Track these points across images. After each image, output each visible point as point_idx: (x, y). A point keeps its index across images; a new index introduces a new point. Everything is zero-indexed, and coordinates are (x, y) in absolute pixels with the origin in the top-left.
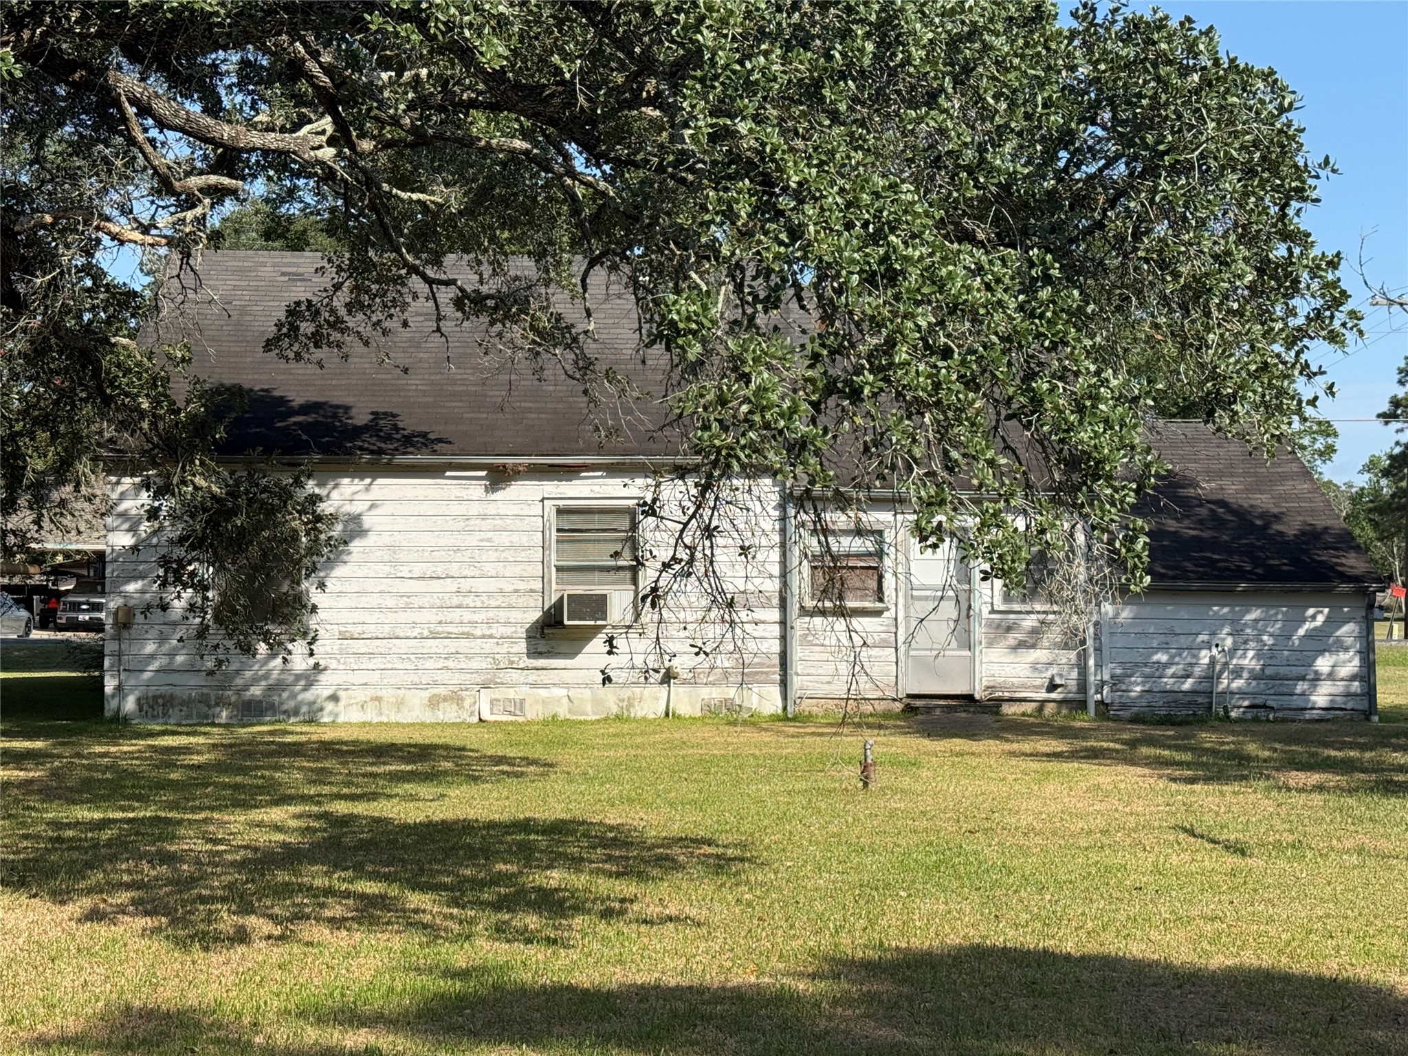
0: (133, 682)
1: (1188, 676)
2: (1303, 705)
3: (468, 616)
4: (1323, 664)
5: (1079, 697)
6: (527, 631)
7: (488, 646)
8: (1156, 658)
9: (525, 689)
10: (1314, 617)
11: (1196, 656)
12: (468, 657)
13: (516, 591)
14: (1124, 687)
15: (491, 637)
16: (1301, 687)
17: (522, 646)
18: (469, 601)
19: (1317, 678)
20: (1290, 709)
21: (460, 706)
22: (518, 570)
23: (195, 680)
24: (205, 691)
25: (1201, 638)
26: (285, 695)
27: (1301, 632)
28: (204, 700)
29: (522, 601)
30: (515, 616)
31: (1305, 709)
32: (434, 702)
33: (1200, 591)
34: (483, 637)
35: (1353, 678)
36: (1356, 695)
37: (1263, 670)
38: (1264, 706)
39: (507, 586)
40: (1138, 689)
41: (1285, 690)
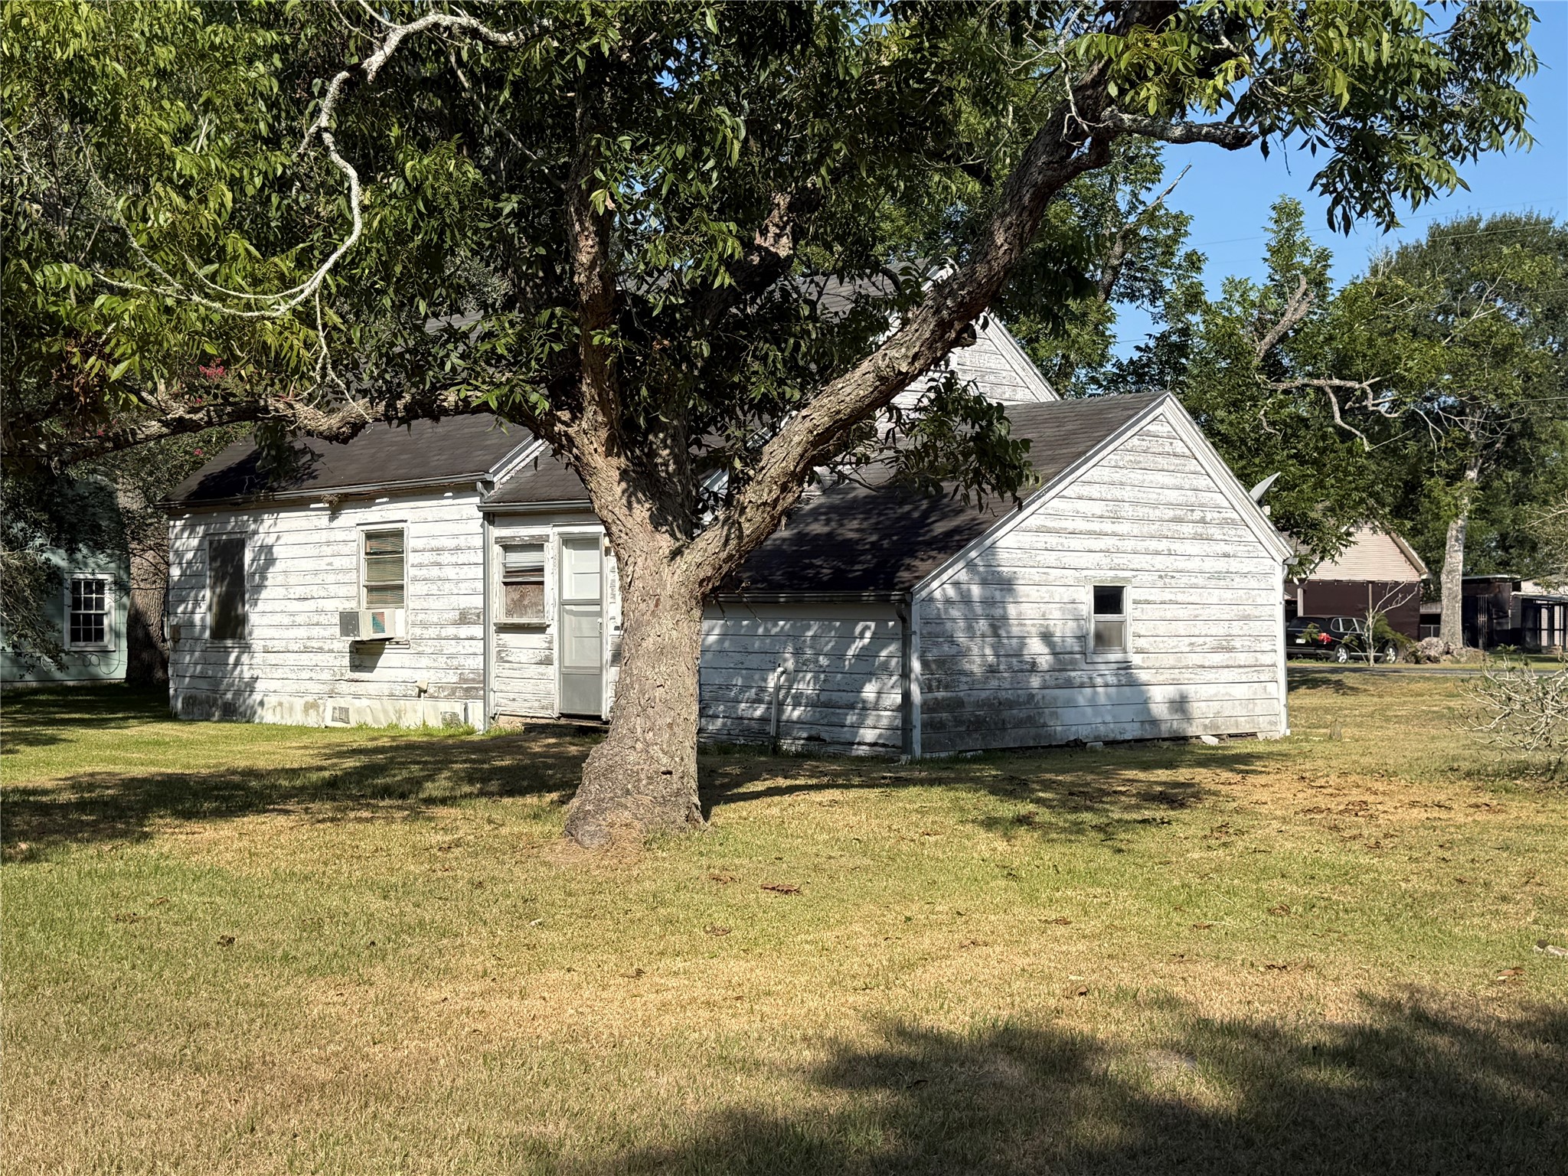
0: (181, 685)
1: (759, 702)
2: (852, 738)
3: (321, 632)
4: (870, 691)
6: (348, 651)
7: (331, 659)
8: (737, 681)
9: (349, 699)
10: (864, 635)
12: (322, 669)
14: (713, 714)
15: (331, 651)
16: (851, 719)
18: (321, 618)
19: (865, 707)
20: (839, 743)
21: (316, 713)
22: (345, 590)
23: (204, 685)
26: (241, 699)
27: (853, 652)
31: (853, 743)
32: (308, 707)
34: (328, 651)
35: (896, 707)
36: (896, 728)
37: (820, 696)
38: (818, 739)
41: (835, 720)
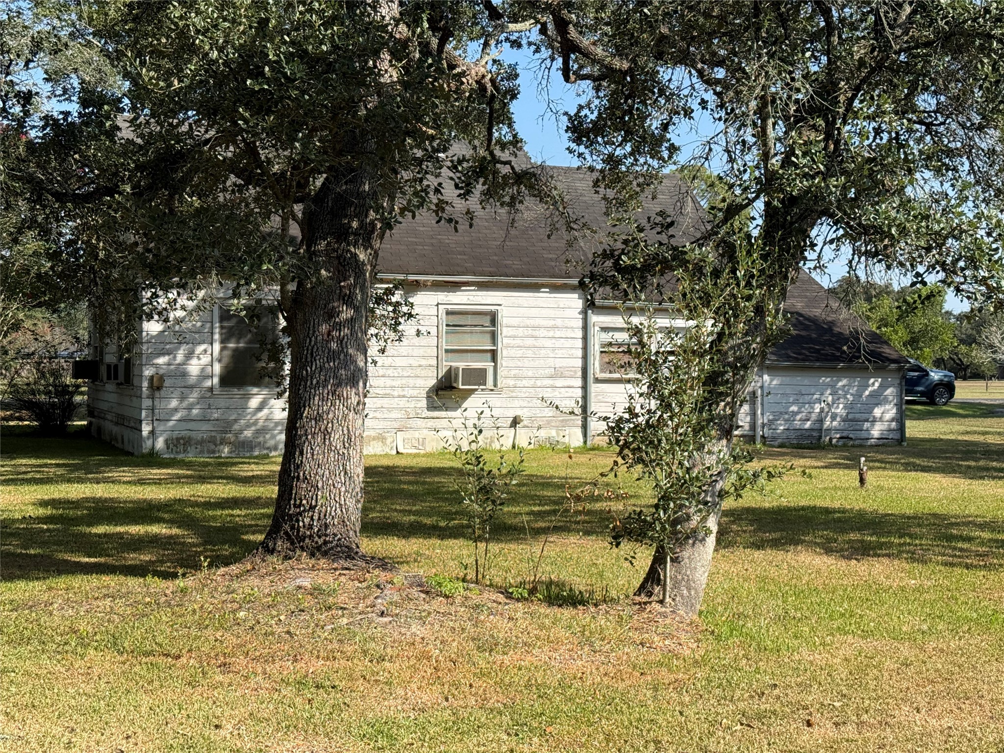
0: (162, 428)
1: (808, 420)
2: (867, 436)
3: (389, 382)
4: (877, 412)
5: (751, 433)
6: (427, 393)
7: (403, 403)
8: (792, 409)
9: (425, 432)
10: (873, 384)
11: (813, 408)
12: (390, 410)
13: (420, 366)
14: (774, 427)
15: (404, 396)
16: (867, 425)
17: (424, 403)
18: (390, 372)
19: (874, 421)
20: (860, 439)
21: (384, 443)
22: (421, 352)
23: (205, 427)
24: (213, 434)
25: (815, 396)
26: (268, 436)
27: (867, 393)
28: (212, 441)
29: (423, 373)
30: (420, 382)
31: (868, 439)
33: (819, 368)
34: (399, 397)
35: (892, 420)
36: (894, 430)
37: (847, 416)
38: (847, 438)
39: (415, 363)
40: (782, 428)
41: (858, 428)
